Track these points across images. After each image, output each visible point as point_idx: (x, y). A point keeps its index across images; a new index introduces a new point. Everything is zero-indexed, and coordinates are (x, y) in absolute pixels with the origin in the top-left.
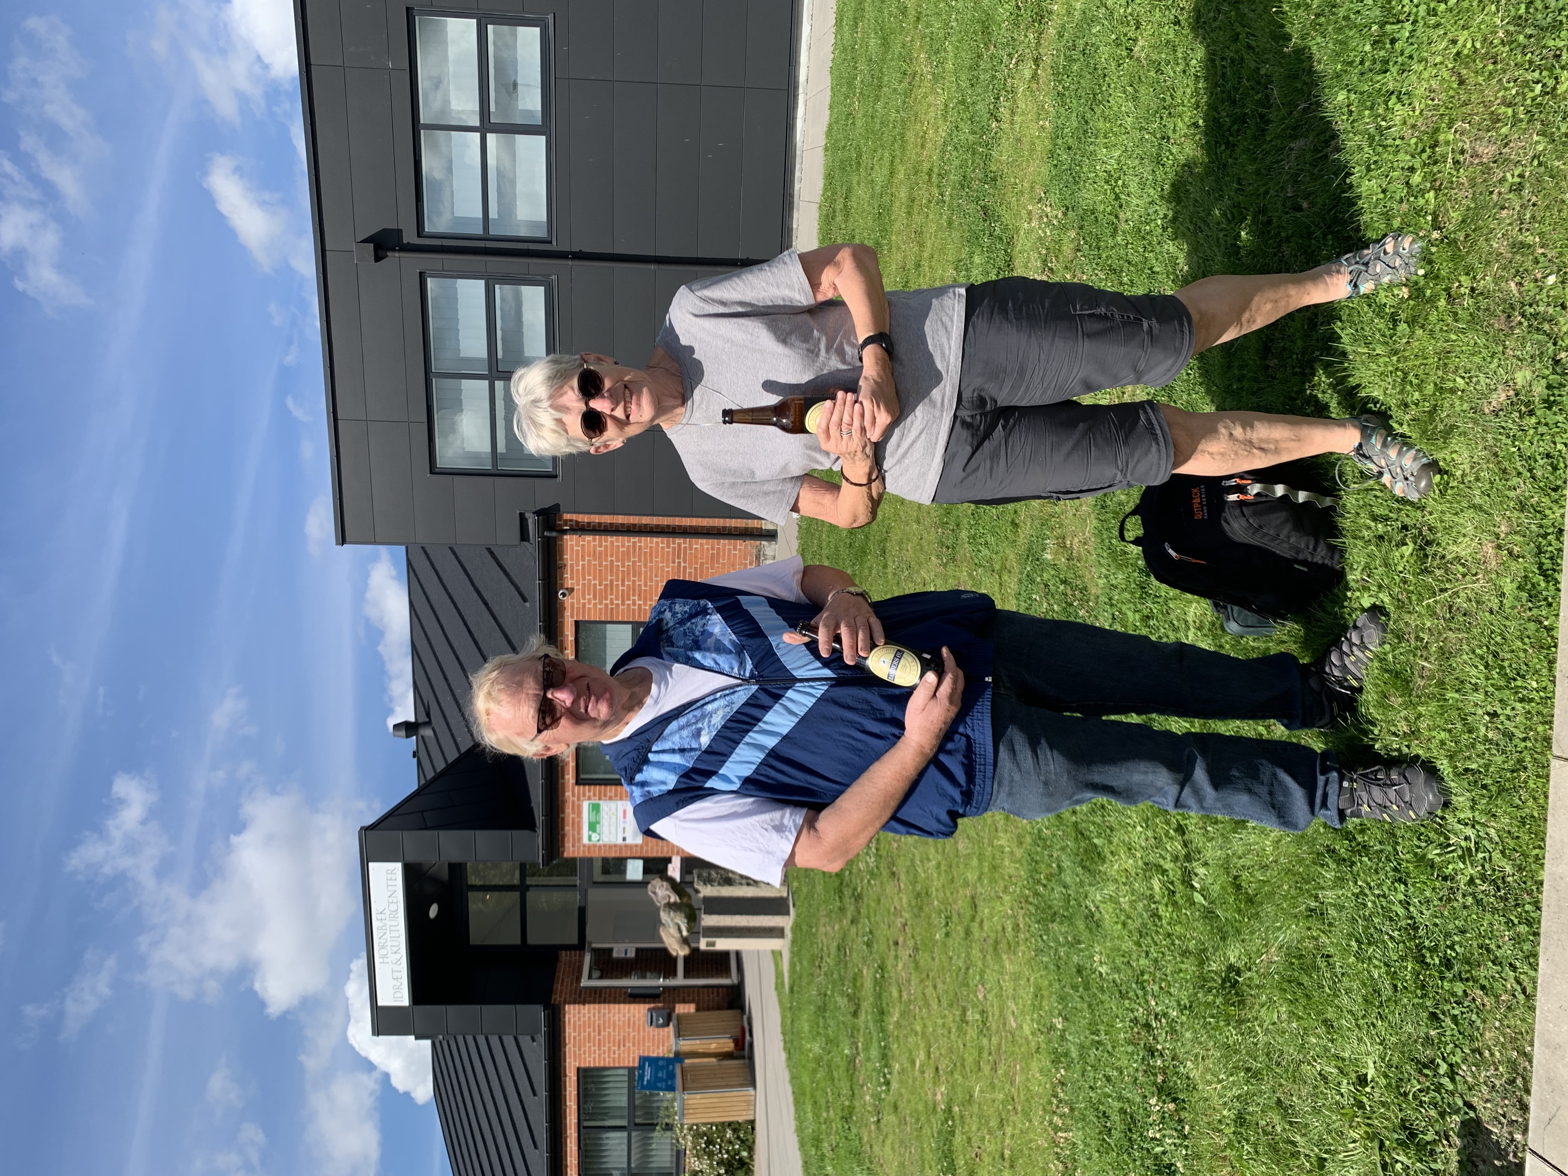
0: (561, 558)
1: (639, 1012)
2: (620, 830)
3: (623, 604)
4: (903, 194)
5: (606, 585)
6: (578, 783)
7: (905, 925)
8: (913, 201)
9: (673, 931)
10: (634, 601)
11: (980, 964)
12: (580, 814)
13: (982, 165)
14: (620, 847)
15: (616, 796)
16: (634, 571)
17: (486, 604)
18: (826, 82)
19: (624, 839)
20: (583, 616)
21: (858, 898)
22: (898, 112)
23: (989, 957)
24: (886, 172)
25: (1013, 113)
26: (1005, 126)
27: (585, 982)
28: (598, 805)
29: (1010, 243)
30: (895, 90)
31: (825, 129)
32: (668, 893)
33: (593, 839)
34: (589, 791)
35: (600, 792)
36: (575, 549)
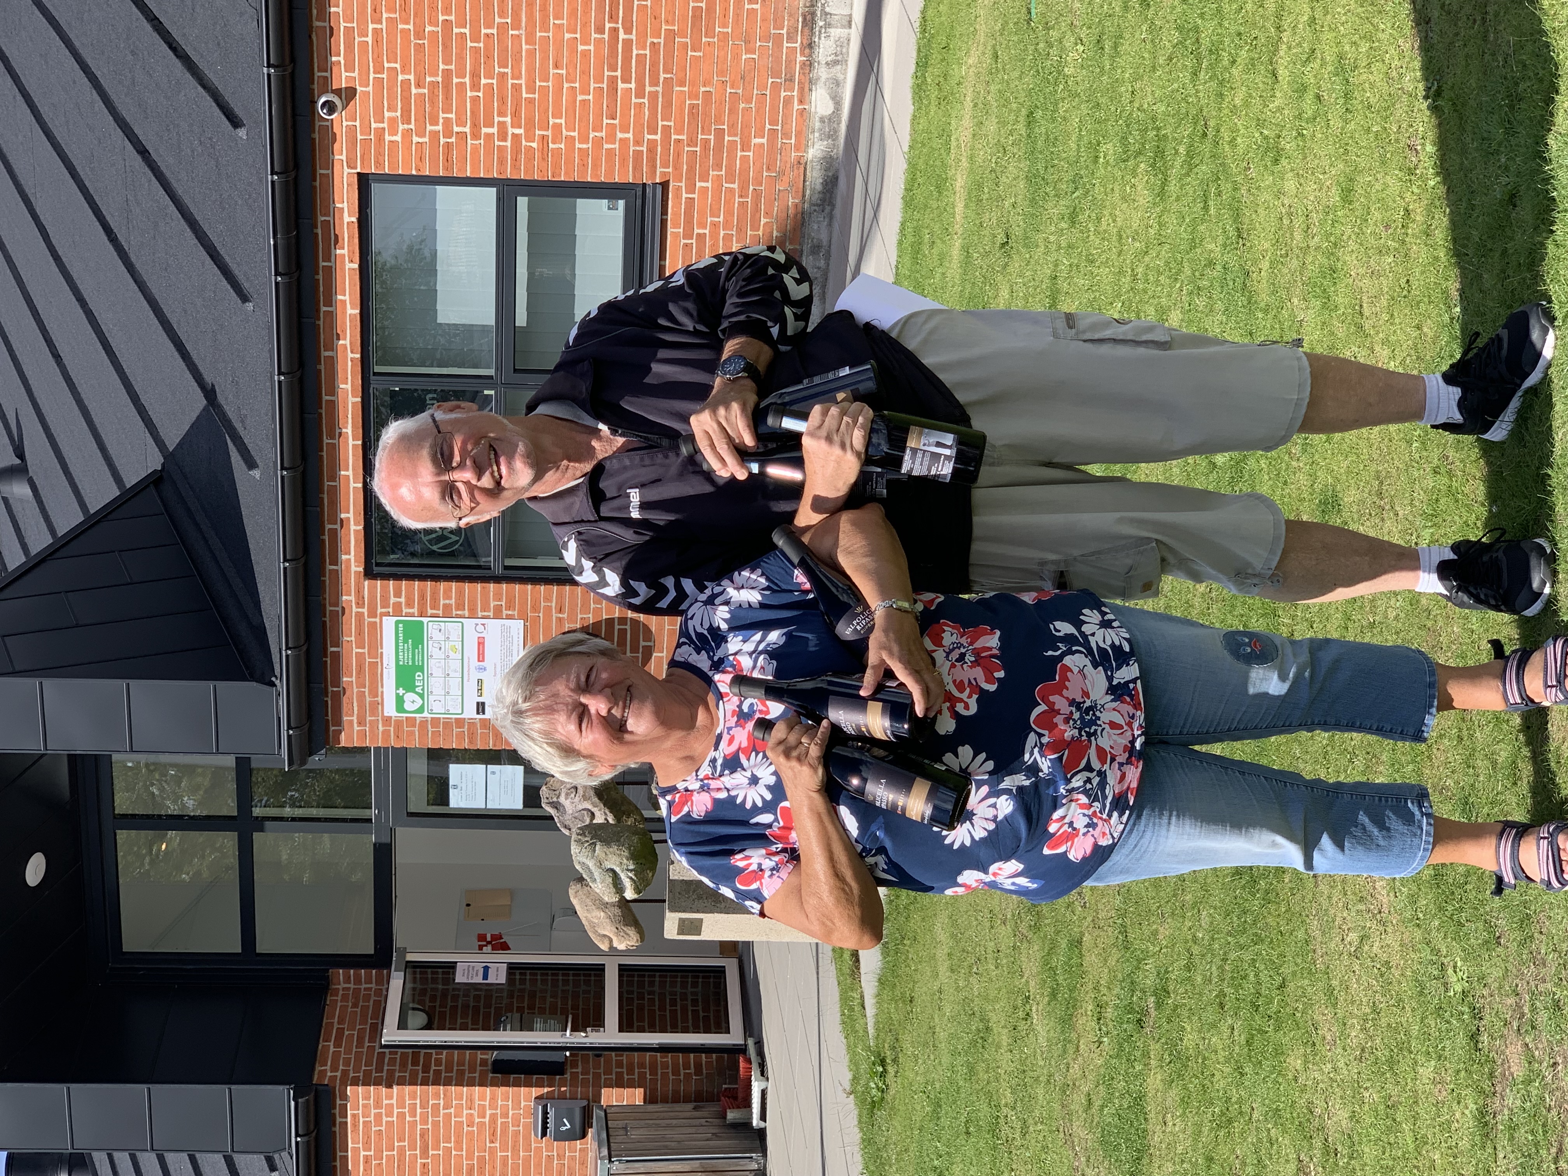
0: (324, 14)
1: (517, 1105)
2: (471, 688)
3: (476, 135)
5: (433, 85)
6: (369, 573)
9: (602, 888)
10: (502, 126)
12: (375, 645)
14: (472, 724)
15: (460, 606)
16: (503, 51)
17: (143, 152)
19: (481, 707)
20: (379, 164)
27: (391, 1034)
28: (419, 627)
32: (588, 805)
33: (408, 706)
34: (398, 594)
35: (422, 597)
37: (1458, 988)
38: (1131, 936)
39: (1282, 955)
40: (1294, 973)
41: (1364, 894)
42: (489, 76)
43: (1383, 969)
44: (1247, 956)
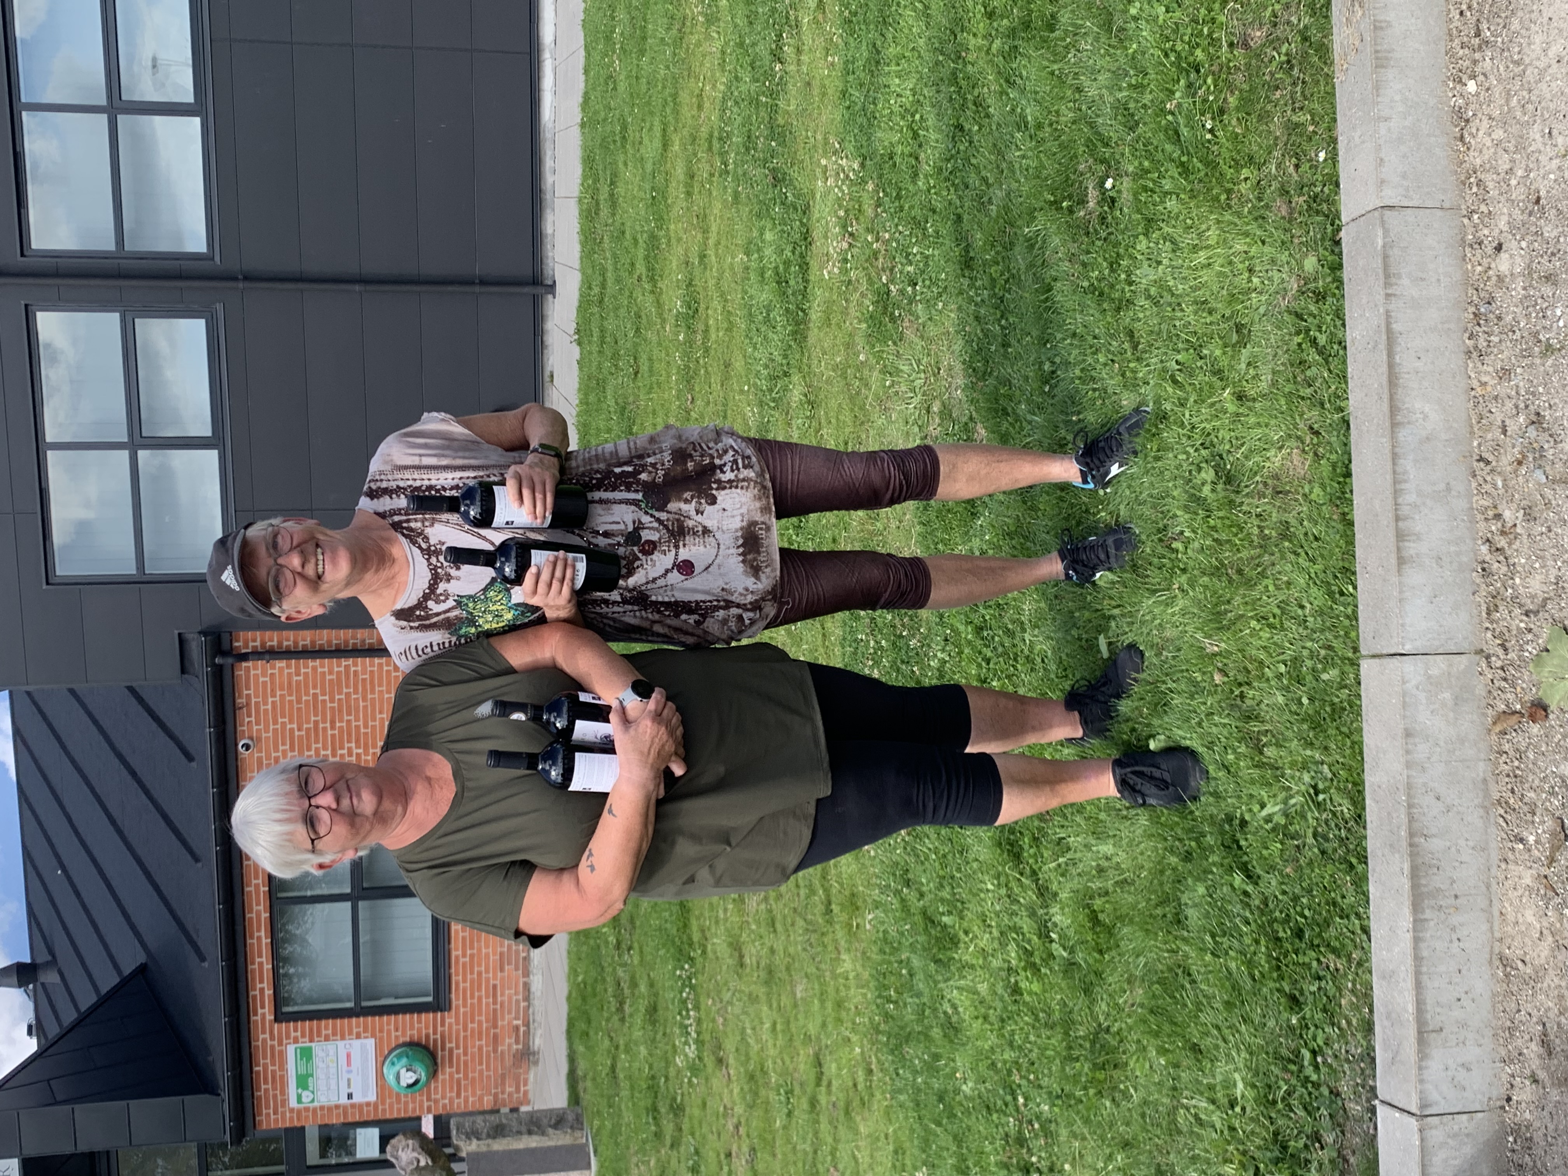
0: (242, 695)
2: (343, 1084)
4: (680, 172)
6: (277, 1020)
7: (737, 1127)
8: (692, 177)
11: (830, 1140)
12: (282, 1064)
13: (767, 119)
14: (345, 1108)
15: (334, 1034)
17: (134, 775)
18: (579, 38)
19: (350, 1096)
21: (677, 1110)
22: (668, 67)
23: (840, 1127)
24: (657, 143)
25: (799, 51)
26: (792, 68)
28: (310, 1048)
29: (806, 210)
30: (663, 39)
31: (581, 100)
32: (415, 1155)
33: (304, 1099)
34: (296, 1030)
35: (311, 1030)
36: (261, 679)
42: (341, 721)
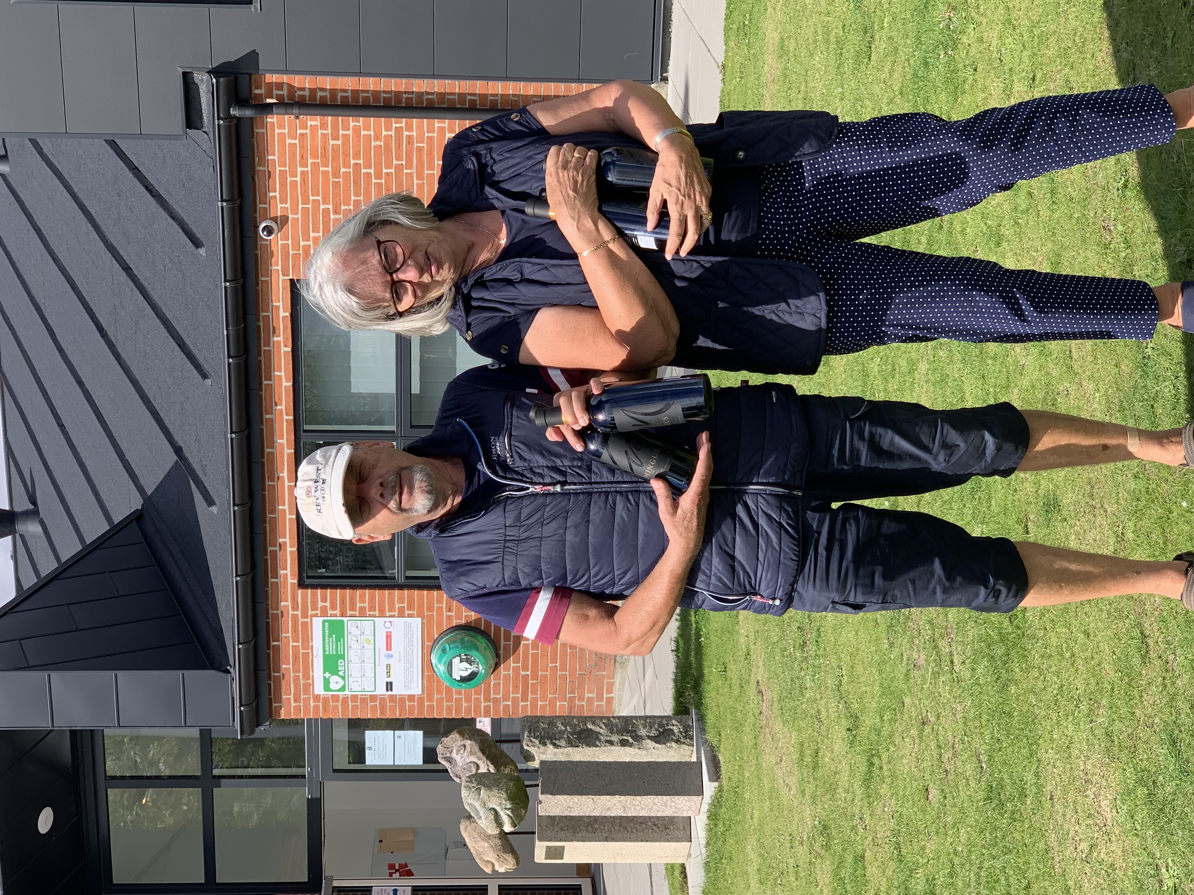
0: (263, 161)
2: (381, 671)
5: (346, 212)
6: (302, 584)
9: (486, 823)
12: (307, 639)
14: (382, 699)
15: (372, 608)
17: (127, 269)
19: (389, 686)
28: (341, 625)
32: (474, 759)
33: (333, 686)
34: (324, 600)
35: (343, 602)
36: (288, 141)
37: (1171, 884)
38: (904, 851)
39: (1026, 863)
40: (1037, 877)
41: (1092, 811)
43: (1110, 871)
44: (998, 864)
